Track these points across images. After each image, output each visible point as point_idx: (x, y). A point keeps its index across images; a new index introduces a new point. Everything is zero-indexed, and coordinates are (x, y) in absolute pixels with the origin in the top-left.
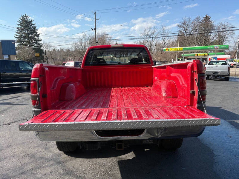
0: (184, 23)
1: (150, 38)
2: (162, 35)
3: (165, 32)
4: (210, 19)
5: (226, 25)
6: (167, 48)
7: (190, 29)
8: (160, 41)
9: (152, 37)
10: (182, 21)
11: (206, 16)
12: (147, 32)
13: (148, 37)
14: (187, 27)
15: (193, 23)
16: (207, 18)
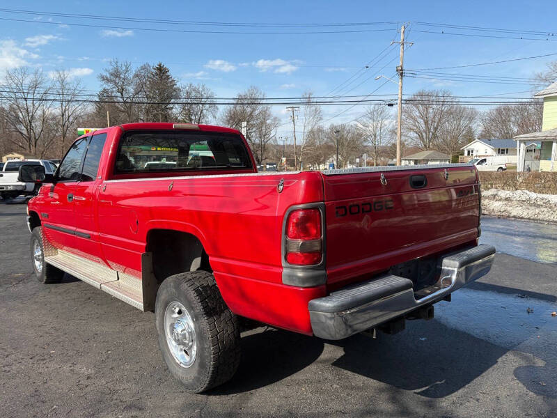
0: (116, 74)
1: (26, 99)
2: (61, 96)
3: (67, 87)
4: (168, 74)
5: (201, 89)
6: (87, 129)
7: (131, 90)
8: (55, 110)
9: (30, 96)
10: (111, 68)
11: (160, 65)
12: (16, 81)
13: (19, 95)
14: (123, 83)
15: (136, 76)
16: (161, 70)
